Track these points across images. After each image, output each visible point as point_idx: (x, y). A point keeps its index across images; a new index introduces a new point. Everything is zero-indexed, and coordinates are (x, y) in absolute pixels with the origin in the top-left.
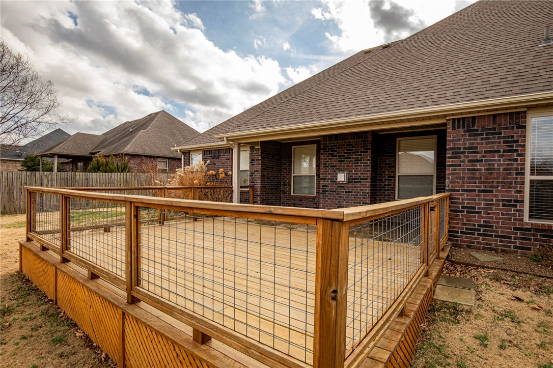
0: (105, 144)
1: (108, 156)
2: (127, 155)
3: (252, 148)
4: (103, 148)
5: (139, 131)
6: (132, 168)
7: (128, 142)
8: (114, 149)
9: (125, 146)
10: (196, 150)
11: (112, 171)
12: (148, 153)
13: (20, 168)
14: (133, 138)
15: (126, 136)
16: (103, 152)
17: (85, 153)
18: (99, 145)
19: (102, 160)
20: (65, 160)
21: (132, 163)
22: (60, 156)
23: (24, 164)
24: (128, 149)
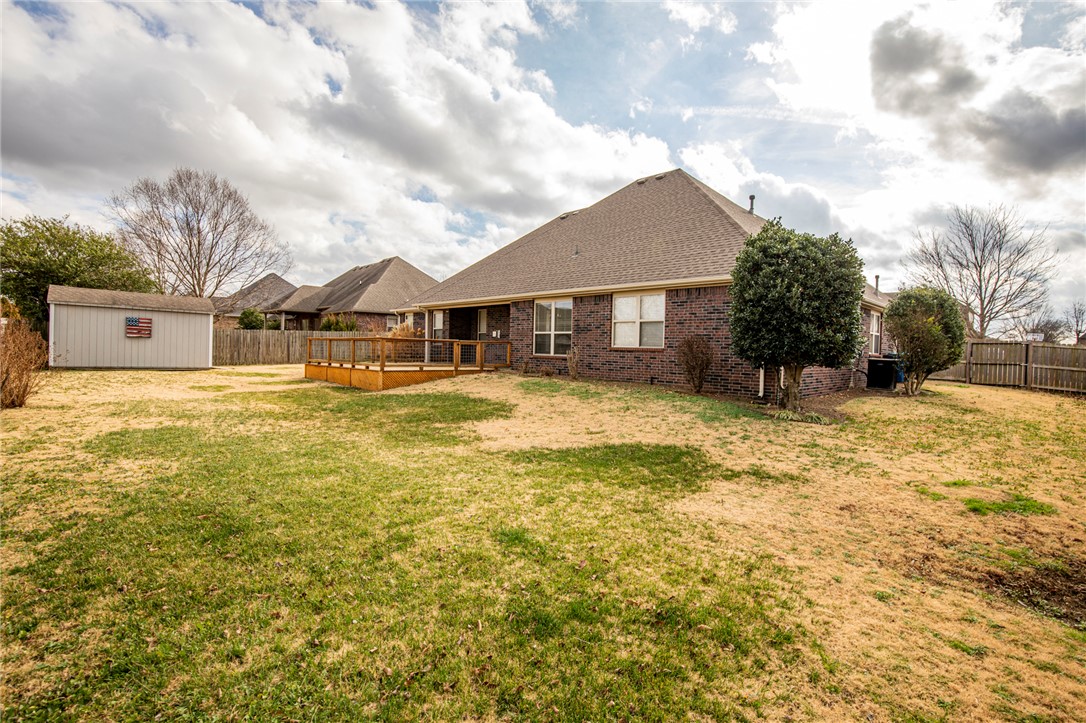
0: (333, 298)
1: (338, 314)
2: (356, 313)
3: (444, 313)
4: (331, 303)
5: (369, 284)
6: (361, 326)
7: (357, 298)
8: (344, 305)
9: (354, 304)
10: (409, 312)
11: (341, 330)
12: (377, 310)
13: (237, 326)
14: (362, 293)
15: (355, 290)
16: (332, 308)
17: (312, 310)
18: (326, 300)
19: (333, 318)
20: (291, 317)
21: (360, 321)
22: (287, 313)
23: (241, 320)
24: (358, 306)
